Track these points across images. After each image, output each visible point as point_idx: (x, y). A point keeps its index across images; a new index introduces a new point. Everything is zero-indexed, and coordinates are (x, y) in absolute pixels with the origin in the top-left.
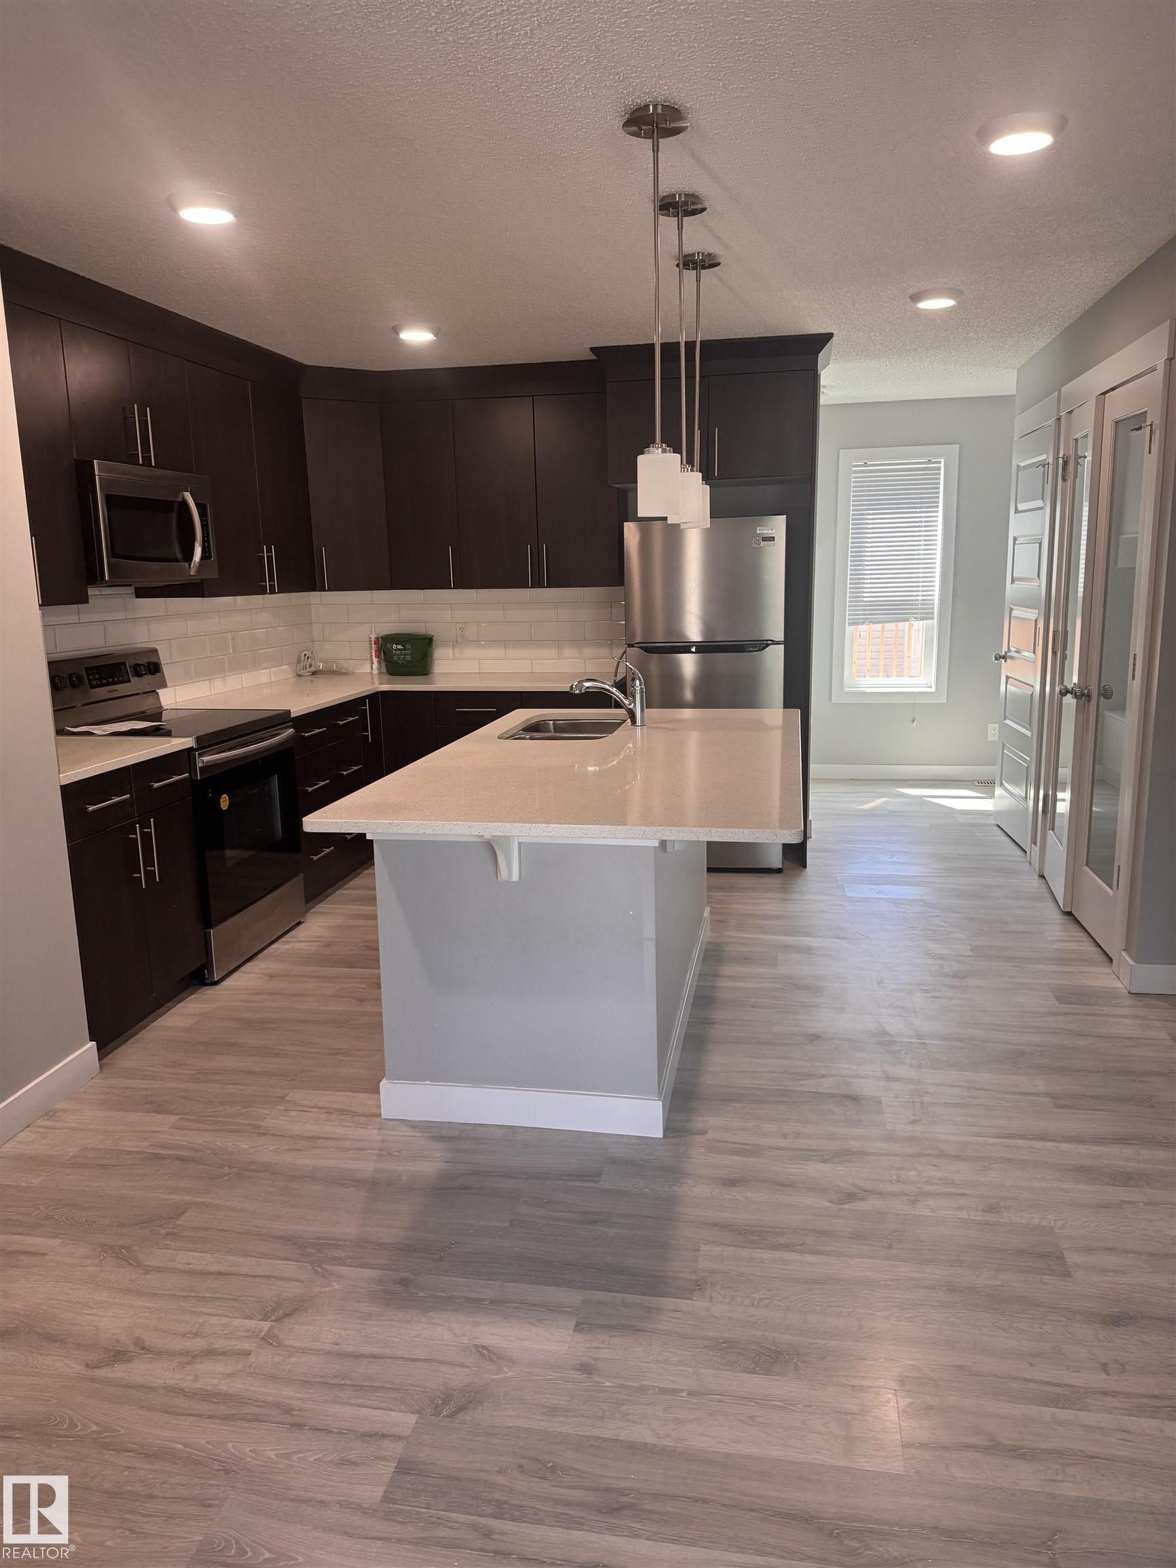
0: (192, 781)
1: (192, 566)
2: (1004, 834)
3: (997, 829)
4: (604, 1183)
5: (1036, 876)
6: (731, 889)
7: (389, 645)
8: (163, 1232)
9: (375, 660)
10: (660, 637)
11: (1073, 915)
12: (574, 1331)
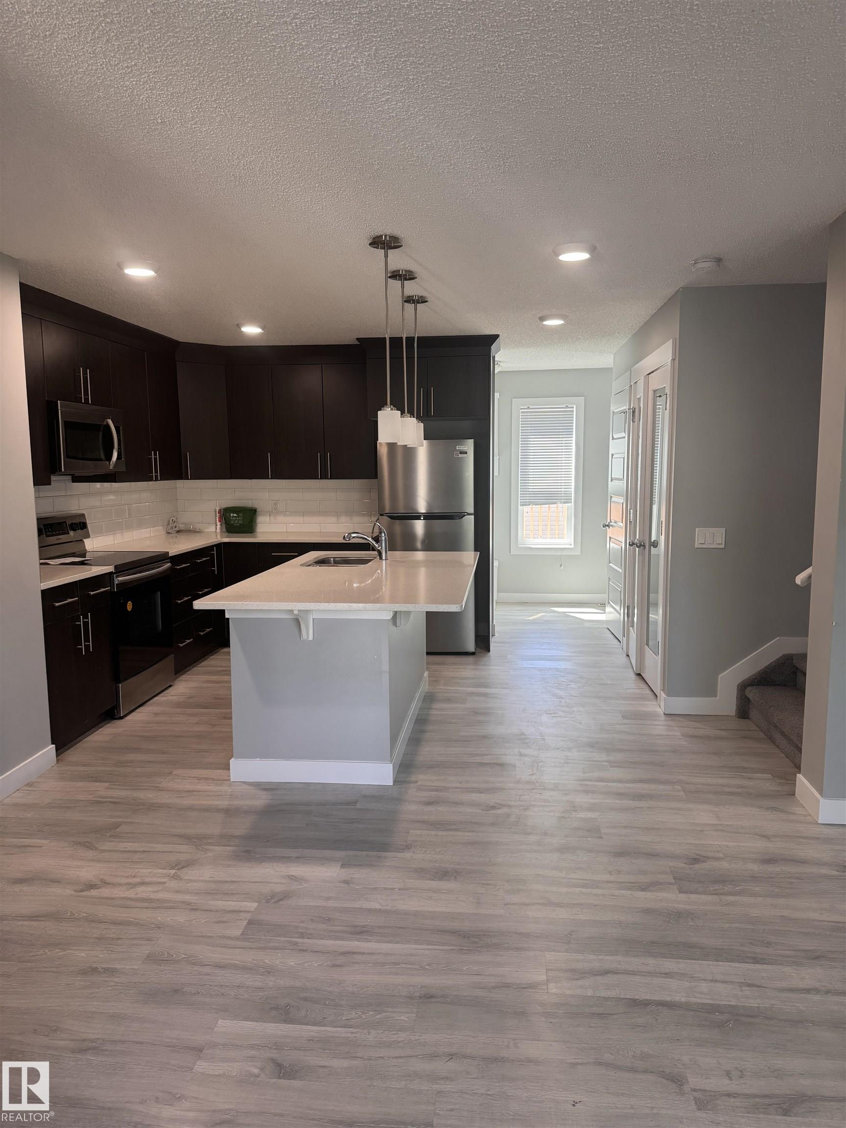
0: (111, 593)
1: (111, 463)
2: (610, 632)
3: (608, 630)
4: (358, 806)
5: (625, 655)
6: (443, 664)
7: (227, 514)
8: (108, 835)
9: (219, 524)
10: (401, 510)
11: (641, 675)
12: (340, 867)
